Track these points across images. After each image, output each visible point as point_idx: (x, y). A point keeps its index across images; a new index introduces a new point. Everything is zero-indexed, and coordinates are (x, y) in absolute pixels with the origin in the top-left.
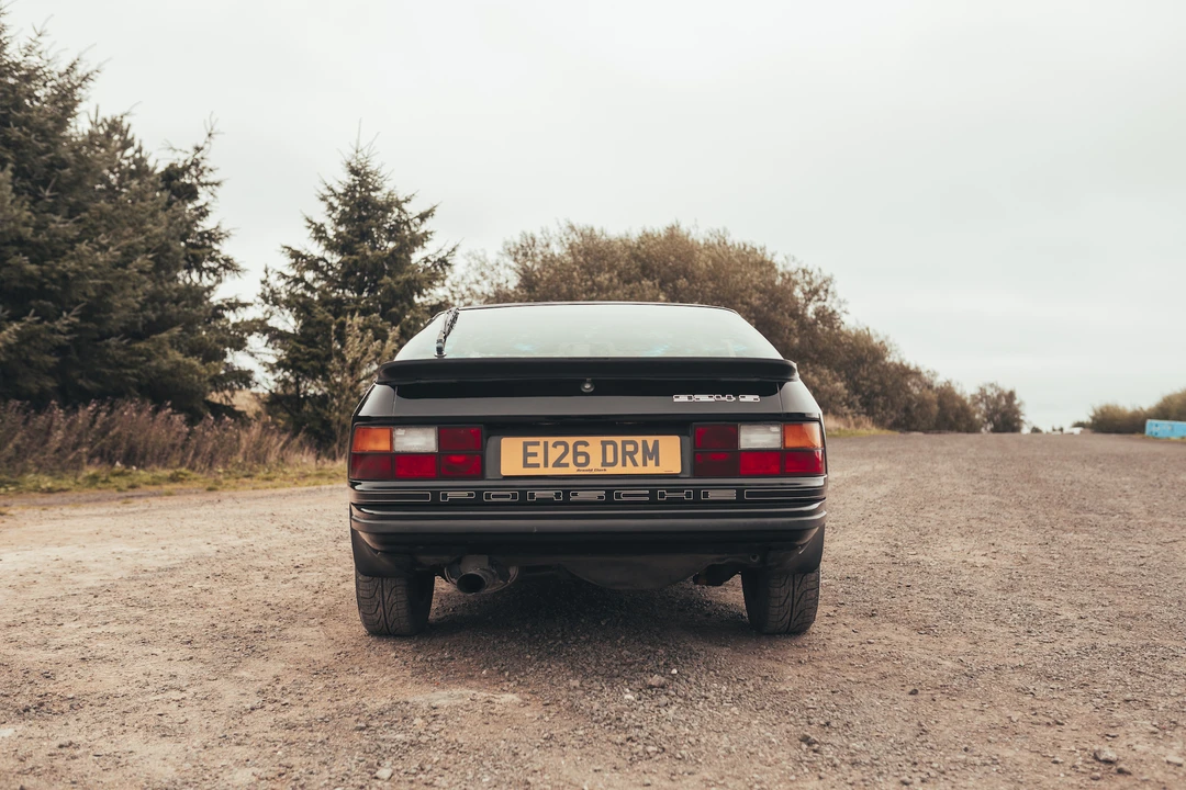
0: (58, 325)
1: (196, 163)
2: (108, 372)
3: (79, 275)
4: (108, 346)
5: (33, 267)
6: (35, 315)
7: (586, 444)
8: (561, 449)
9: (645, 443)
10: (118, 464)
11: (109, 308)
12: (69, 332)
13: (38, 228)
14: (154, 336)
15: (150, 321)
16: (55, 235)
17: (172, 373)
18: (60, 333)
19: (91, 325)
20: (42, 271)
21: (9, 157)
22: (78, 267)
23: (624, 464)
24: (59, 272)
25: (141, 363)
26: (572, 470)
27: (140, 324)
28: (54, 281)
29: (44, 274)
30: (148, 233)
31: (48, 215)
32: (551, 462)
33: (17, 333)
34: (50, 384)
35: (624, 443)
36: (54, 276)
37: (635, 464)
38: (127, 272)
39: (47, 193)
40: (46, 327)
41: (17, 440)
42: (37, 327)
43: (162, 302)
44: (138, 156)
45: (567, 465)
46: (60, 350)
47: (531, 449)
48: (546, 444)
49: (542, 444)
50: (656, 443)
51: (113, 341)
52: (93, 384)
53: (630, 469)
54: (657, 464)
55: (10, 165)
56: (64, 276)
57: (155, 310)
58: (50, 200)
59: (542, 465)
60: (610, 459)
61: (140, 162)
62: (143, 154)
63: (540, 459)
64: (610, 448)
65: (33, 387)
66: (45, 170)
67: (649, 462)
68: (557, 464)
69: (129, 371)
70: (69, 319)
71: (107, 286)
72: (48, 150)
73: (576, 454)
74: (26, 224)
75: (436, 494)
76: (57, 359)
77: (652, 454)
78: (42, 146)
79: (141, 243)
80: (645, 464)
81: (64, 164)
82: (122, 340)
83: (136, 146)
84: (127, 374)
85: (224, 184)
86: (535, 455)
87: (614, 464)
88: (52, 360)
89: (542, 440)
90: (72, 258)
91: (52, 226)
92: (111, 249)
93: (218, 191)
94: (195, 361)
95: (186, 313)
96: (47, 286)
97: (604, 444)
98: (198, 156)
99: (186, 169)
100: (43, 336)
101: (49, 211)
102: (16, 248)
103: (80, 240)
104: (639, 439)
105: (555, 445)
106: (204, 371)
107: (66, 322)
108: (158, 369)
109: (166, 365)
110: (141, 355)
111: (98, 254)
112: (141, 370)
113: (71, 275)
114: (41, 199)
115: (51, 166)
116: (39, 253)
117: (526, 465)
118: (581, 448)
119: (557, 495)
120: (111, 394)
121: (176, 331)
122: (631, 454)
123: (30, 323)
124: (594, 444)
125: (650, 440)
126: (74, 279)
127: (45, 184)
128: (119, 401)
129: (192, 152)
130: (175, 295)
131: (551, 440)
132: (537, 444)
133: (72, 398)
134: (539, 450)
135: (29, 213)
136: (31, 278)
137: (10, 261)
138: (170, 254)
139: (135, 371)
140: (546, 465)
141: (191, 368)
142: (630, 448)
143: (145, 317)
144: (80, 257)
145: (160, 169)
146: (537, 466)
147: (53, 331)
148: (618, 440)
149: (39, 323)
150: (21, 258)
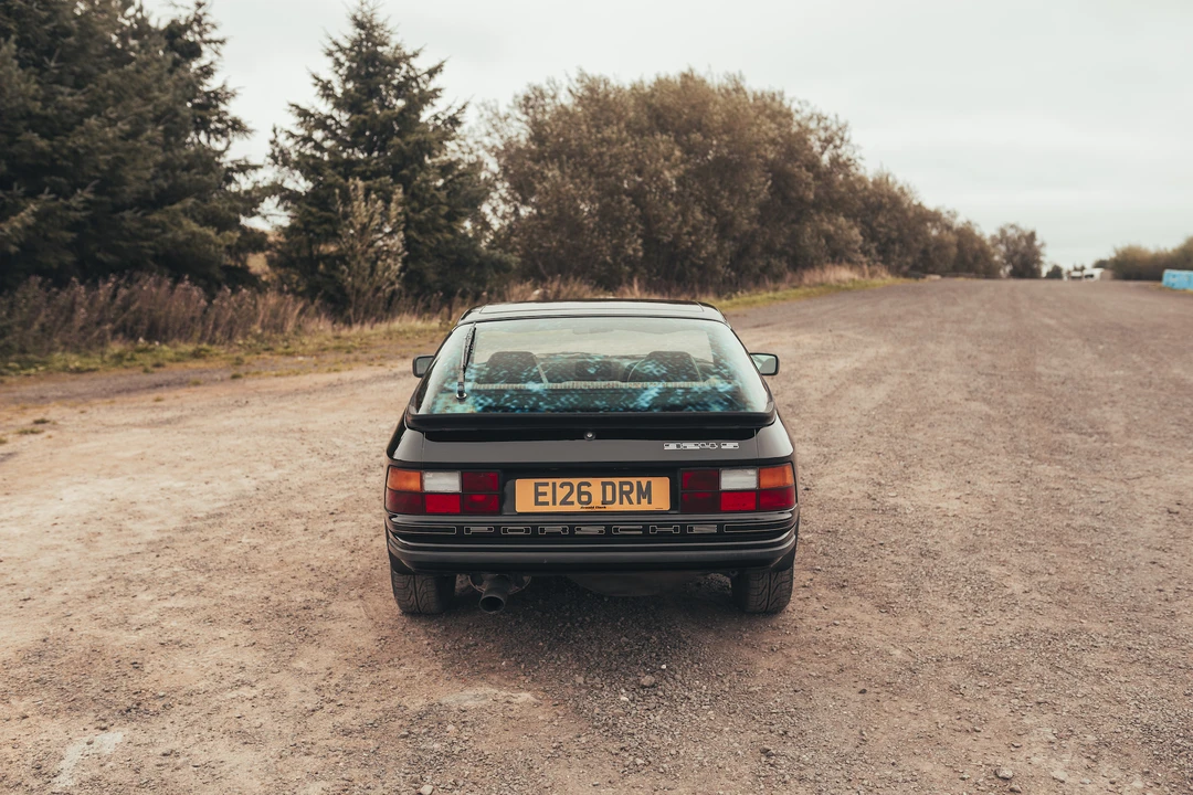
0: (73, 202)
1: (198, 20)
2: (124, 244)
3: (90, 151)
4: (123, 218)
5: (43, 144)
6: (49, 193)
7: (589, 485)
8: (567, 489)
9: (639, 483)
10: (141, 340)
11: (122, 181)
12: (85, 209)
13: (46, 101)
14: (168, 208)
15: (163, 190)
16: (64, 108)
17: (187, 243)
18: (76, 210)
19: (105, 199)
21: (12, 27)
22: (88, 143)
23: (621, 503)
24: (70, 148)
25: (157, 235)
26: (577, 507)
27: (152, 194)
28: (65, 158)
29: (55, 149)
30: (155, 101)
31: (55, 86)
32: (558, 501)
33: (34, 214)
34: (69, 258)
35: (621, 484)
36: (65, 152)
37: (631, 502)
38: (139, 145)
39: (53, 64)
40: (62, 203)
41: (42, 318)
42: (53, 204)
43: (173, 170)
44: (139, 15)
45: (572, 503)
46: (75, 226)
47: (541, 489)
48: (554, 484)
49: (551, 485)
50: (649, 483)
51: (127, 214)
52: (112, 257)
53: (626, 507)
54: (650, 502)
55: (13, 37)
56: (75, 152)
57: (166, 177)
58: (56, 71)
59: (551, 503)
60: (609, 498)
61: (142, 22)
62: (145, 14)
63: (549, 498)
64: (609, 488)
65: (54, 263)
66: (49, 38)
67: (642, 500)
68: (564, 502)
69: (145, 244)
70: (84, 195)
71: (119, 159)
72: (49, 20)
73: (580, 493)
74: (34, 99)
75: (460, 528)
76: (74, 235)
77: (645, 493)
78: (45, 14)
79: (149, 112)
80: (639, 502)
81: (68, 33)
82: (136, 212)
83: (137, 5)
84: (143, 247)
85: (228, 42)
86: (545, 494)
87: (613, 502)
88: (69, 236)
89: (550, 481)
90: (82, 133)
91: (60, 98)
92: (119, 124)
93: (223, 49)
94: (211, 232)
95: (198, 180)
96: (59, 162)
97: (604, 484)
98: (200, 12)
99: (188, 27)
100: (59, 213)
101: (56, 82)
102: (25, 123)
103: (88, 113)
104: (634, 480)
105: (562, 486)
106: (219, 240)
107: (81, 199)
108: (173, 241)
109: (181, 236)
110: (156, 227)
111: (107, 129)
112: (157, 242)
113: (81, 151)
114: (46, 70)
115: (53, 34)
116: (48, 127)
117: (537, 503)
118: (584, 488)
119: (564, 530)
120: (129, 267)
121: (190, 202)
122: (628, 494)
123: (47, 201)
124: (595, 486)
125: (644, 481)
126: (86, 154)
127: (50, 53)
128: (137, 275)
129: (194, 8)
130: (186, 162)
131: (559, 481)
132: (547, 484)
133: (92, 272)
134: (548, 489)
135: (36, 86)
136: (42, 154)
137: (20, 138)
138: (178, 120)
139: (151, 243)
140: (554, 503)
141: (207, 240)
142: (626, 488)
143: (156, 185)
144: (89, 132)
145: (163, 25)
146: (547, 504)
147: (68, 208)
148: (616, 481)
149: (56, 199)
150: (31, 135)
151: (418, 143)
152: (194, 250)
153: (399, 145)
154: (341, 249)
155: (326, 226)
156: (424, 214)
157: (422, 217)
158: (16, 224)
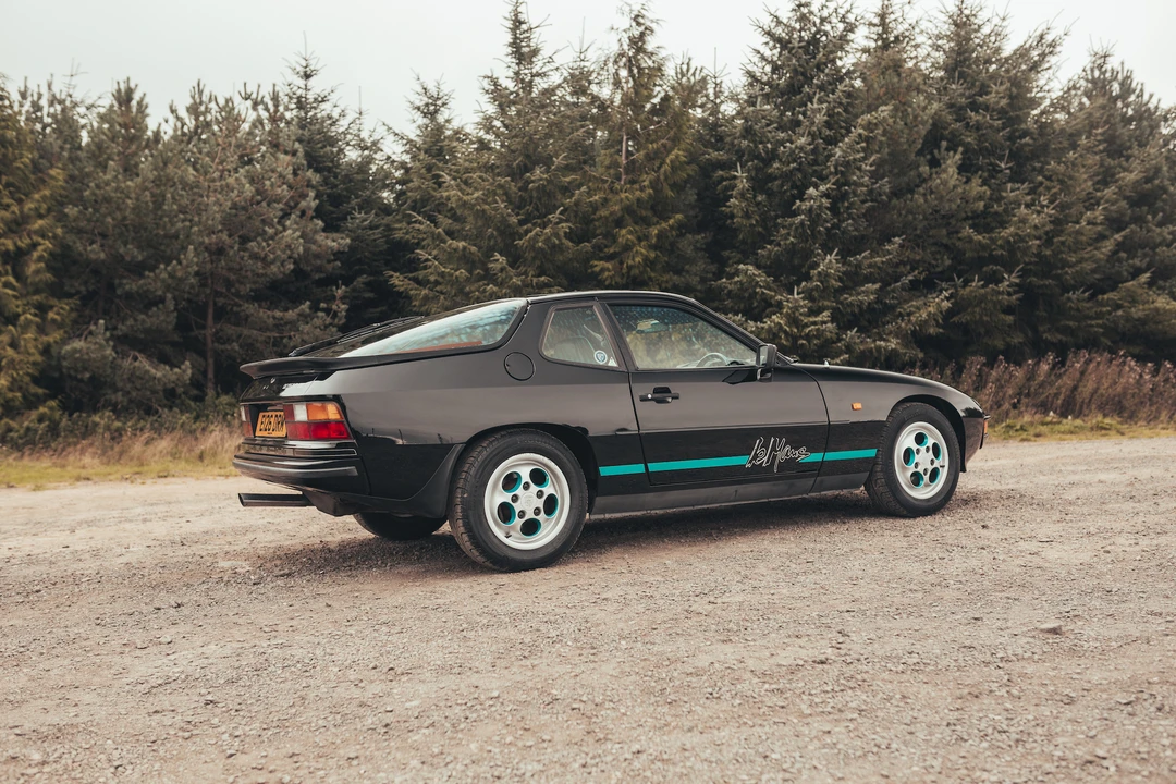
0: (1001, 287)
2: (1073, 324)
3: (1021, 239)
4: (1069, 299)
5: (981, 237)
6: (978, 281)
10: (1051, 413)
11: (1063, 264)
12: (1015, 292)
14: (1122, 286)
16: (1009, 203)
18: (1002, 293)
20: (990, 239)
22: (1019, 231)
24: (1003, 238)
25: (1109, 313)
27: (1124, 274)
28: (1001, 247)
29: (992, 242)
30: (1122, 182)
31: (1008, 185)
36: (1000, 242)
38: (1078, 227)
39: (1004, 166)
40: (993, 289)
42: (983, 291)
46: (1011, 309)
51: (1074, 295)
52: (1060, 337)
56: (1007, 241)
58: (1007, 171)
69: (1093, 323)
70: (1011, 280)
71: (1063, 243)
74: (979, 199)
76: (1013, 318)
82: (1083, 292)
84: (1093, 326)
88: (1009, 318)
90: (1014, 223)
96: (995, 252)
100: (991, 298)
101: (1009, 182)
107: (1008, 284)
108: (1127, 318)
109: (1137, 312)
110: (1106, 306)
111: (1035, 215)
112: (1108, 319)
113: (1012, 239)
116: (986, 221)
121: (1145, 277)
123: (978, 287)
126: (1014, 242)
127: (1001, 156)
139: (1100, 322)
144: (1023, 221)
147: (999, 293)
149: (985, 286)
150: (968, 231)
152: (1160, 326)
158: (931, 309)
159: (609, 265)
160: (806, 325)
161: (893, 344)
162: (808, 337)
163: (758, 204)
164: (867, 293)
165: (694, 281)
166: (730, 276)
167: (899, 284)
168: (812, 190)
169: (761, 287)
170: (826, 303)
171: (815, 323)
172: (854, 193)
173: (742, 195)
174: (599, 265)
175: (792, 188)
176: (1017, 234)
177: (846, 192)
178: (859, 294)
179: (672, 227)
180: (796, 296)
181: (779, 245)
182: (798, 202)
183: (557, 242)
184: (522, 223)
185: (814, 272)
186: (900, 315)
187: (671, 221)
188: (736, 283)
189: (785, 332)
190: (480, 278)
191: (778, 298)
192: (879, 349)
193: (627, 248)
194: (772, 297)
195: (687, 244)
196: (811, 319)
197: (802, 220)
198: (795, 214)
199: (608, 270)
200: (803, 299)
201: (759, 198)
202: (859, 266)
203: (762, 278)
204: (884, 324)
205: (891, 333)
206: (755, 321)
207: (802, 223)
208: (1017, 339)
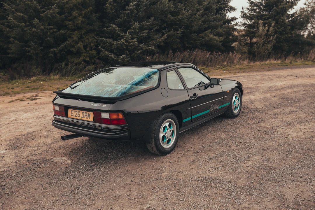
0: (178, 32)
2: (193, 42)
3: (183, 19)
4: (193, 36)
5: (172, 18)
6: (173, 30)
11: (192, 26)
12: (181, 34)
13: (175, 8)
14: (204, 32)
16: (179, 9)
17: (209, 41)
18: (179, 34)
20: (175, 18)
25: (201, 39)
27: (203, 28)
28: (178, 21)
30: (204, 5)
31: (178, 3)
33: (167, 36)
35: (85, 113)
36: (178, 19)
38: (196, 16)
40: (176, 33)
42: (174, 33)
43: (210, 22)
46: (180, 38)
51: (194, 34)
52: (190, 45)
54: (90, 118)
57: (207, 24)
65: (176, 47)
70: (180, 30)
71: (192, 20)
73: (78, 114)
76: (180, 40)
79: (202, 7)
82: (196, 34)
84: (197, 43)
88: (179, 40)
90: (181, 14)
91: (178, 6)
92: (190, 11)
94: (216, 38)
95: (216, 24)
96: (176, 22)
97: (82, 113)
100: (175, 35)
106: (218, 40)
107: (180, 31)
108: (205, 41)
109: (207, 39)
110: (201, 37)
111: (187, 13)
112: (201, 41)
113: (181, 19)
116: (174, 14)
120: (193, 48)
121: (210, 30)
122: (86, 115)
123: (172, 32)
126: (182, 20)
128: (195, 49)
130: (213, 19)
133: (185, 48)
136: (172, 20)
138: (212, 8)
139: (199, 42)
141: (215, 40)
143: (205, 27)
144: (183, 14)
147: (178, 34)
149: (174, 32)
150: (170, 16)
151: (281, 8)
152: (211, 42)
153: (276, 9)
154: (257, 41)
155: (252, 34)
156: (282, 29)
157: (281, 30)
158: (163, 39)
159: (70, 23)
160: (130, 42)
161: (153, 48)
162: (131, 46)
163: (114, 6)
164: (145, 33)
165: (96, 28)
166: (107, 27)
167: (153, 30)
168: (131, 4)
169: (117, 31)
170: (135, 36)
171: (133, 42)
172: (142, 4)
173: (110, 4)
174: (67, 23)
175: (124, 2)
176: (182, 18)
177: (140, 4)
178: (143, 33)
179: (89, 11)
180: (128, 34)
181: (121, 19)
182: (127, 7)
183: (54, 15)
184: (41, 8)
185: (132, 27)
186: (153, 39)
187: (88, 9)
188: (109, 29)
189: (125, 44)
190: (28, 26)
191: (122, 34)
192: (149, 49)
193: (75, 18)
194: (120, 34)
195: (94, 16)
196: (132, 41)
197: (129, 12)
198: (126, 10)
199: (70, 24)
200: (130, 35)
201: (115, 5)
202: (143, 25)
203: (117, 29)
204: (149, 42)
205: (151, 44)
206: (116, 41)
207: (128, 13)
208: (180, 46)
